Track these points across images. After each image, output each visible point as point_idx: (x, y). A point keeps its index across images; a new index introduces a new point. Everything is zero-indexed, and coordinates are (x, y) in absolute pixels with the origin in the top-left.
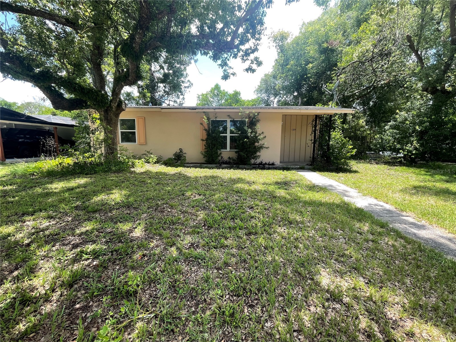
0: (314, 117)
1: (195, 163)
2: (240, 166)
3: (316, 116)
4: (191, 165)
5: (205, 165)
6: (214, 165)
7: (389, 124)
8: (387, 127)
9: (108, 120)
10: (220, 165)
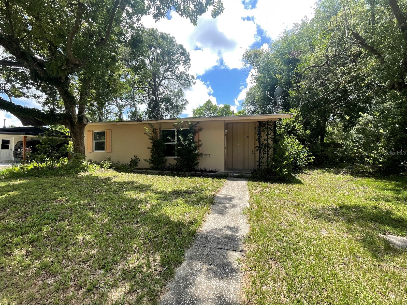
0: (258, 124)
1: (142, 169)
2: (180, 173)
3: (260, 123)
4: (139, 171)
5: (150, 171)
6: (157, 171)
7: (355, 127)
8: (352, 132)
9: (74, 132)
10: (163, 171)
